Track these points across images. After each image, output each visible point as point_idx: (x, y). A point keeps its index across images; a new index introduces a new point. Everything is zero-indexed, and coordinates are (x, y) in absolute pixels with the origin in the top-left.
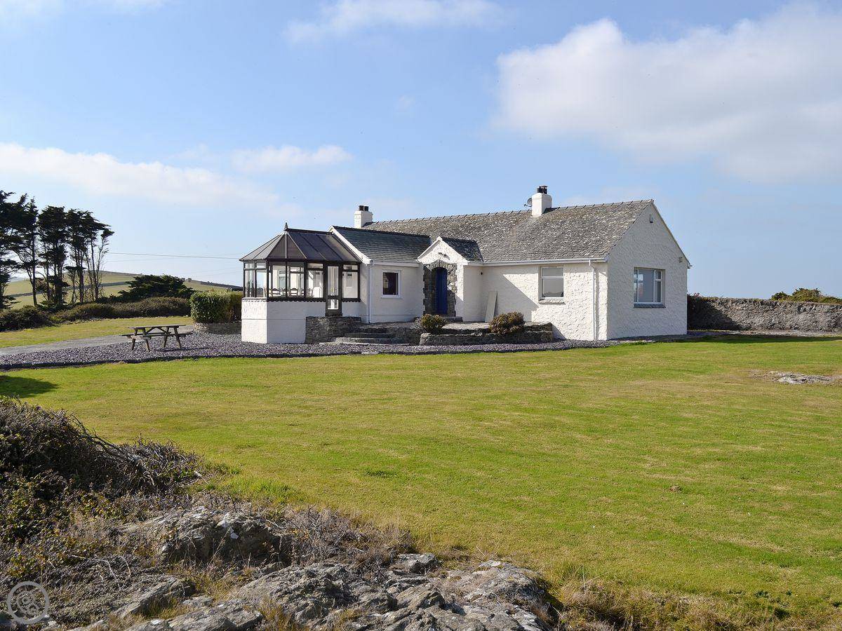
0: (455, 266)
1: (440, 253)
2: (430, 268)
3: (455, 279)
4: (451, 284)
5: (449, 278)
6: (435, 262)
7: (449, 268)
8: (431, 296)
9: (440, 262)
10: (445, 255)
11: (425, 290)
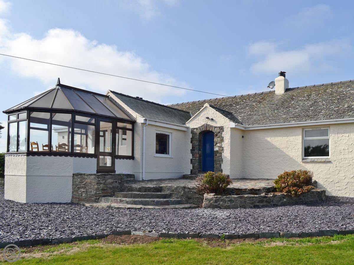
0: (222, 129)
1: (208, 118)
2: (198, 132)
3: (222, 140)
4: (218, 145)
5: (216, 139)
6: (202, 126)
7: (215, 131)
8: (198, 156)
9: (207, 125)
10: (212, 119)
11: (192, 151)
